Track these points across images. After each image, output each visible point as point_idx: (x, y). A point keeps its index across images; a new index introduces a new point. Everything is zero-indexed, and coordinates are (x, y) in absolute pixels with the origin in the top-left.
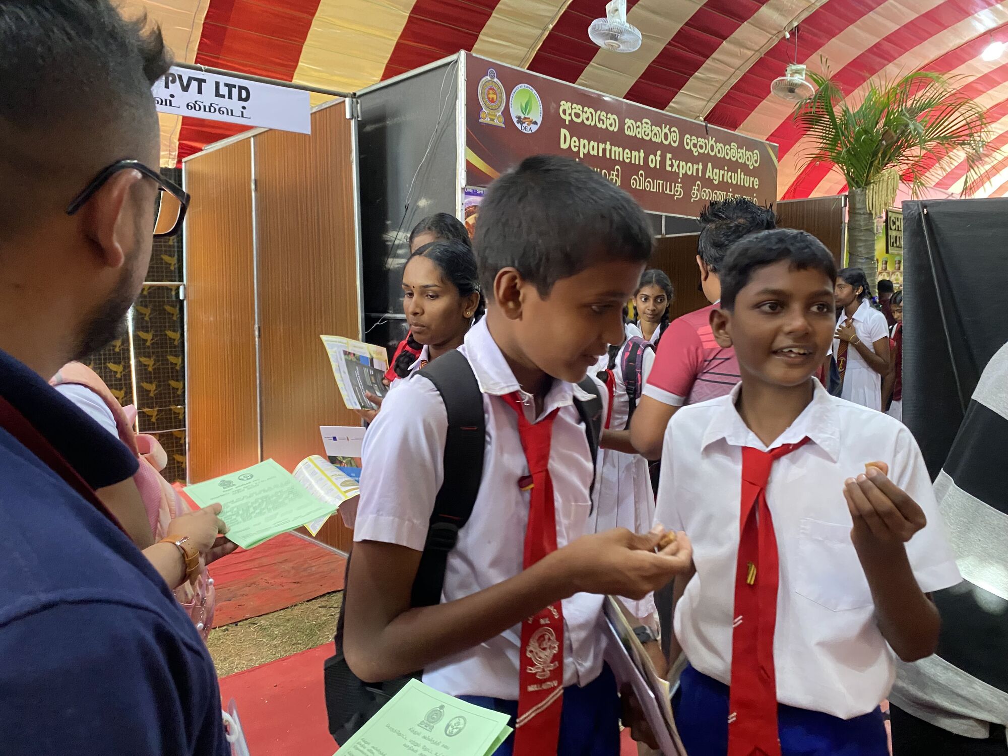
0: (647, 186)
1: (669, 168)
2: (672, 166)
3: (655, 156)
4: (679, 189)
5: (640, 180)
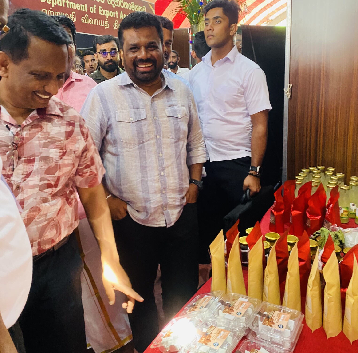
0: (90, 22)
1: (101, 14)
2: (102, 12)
3: (93, 7)
4: (107, 24)
5: (86, 19)
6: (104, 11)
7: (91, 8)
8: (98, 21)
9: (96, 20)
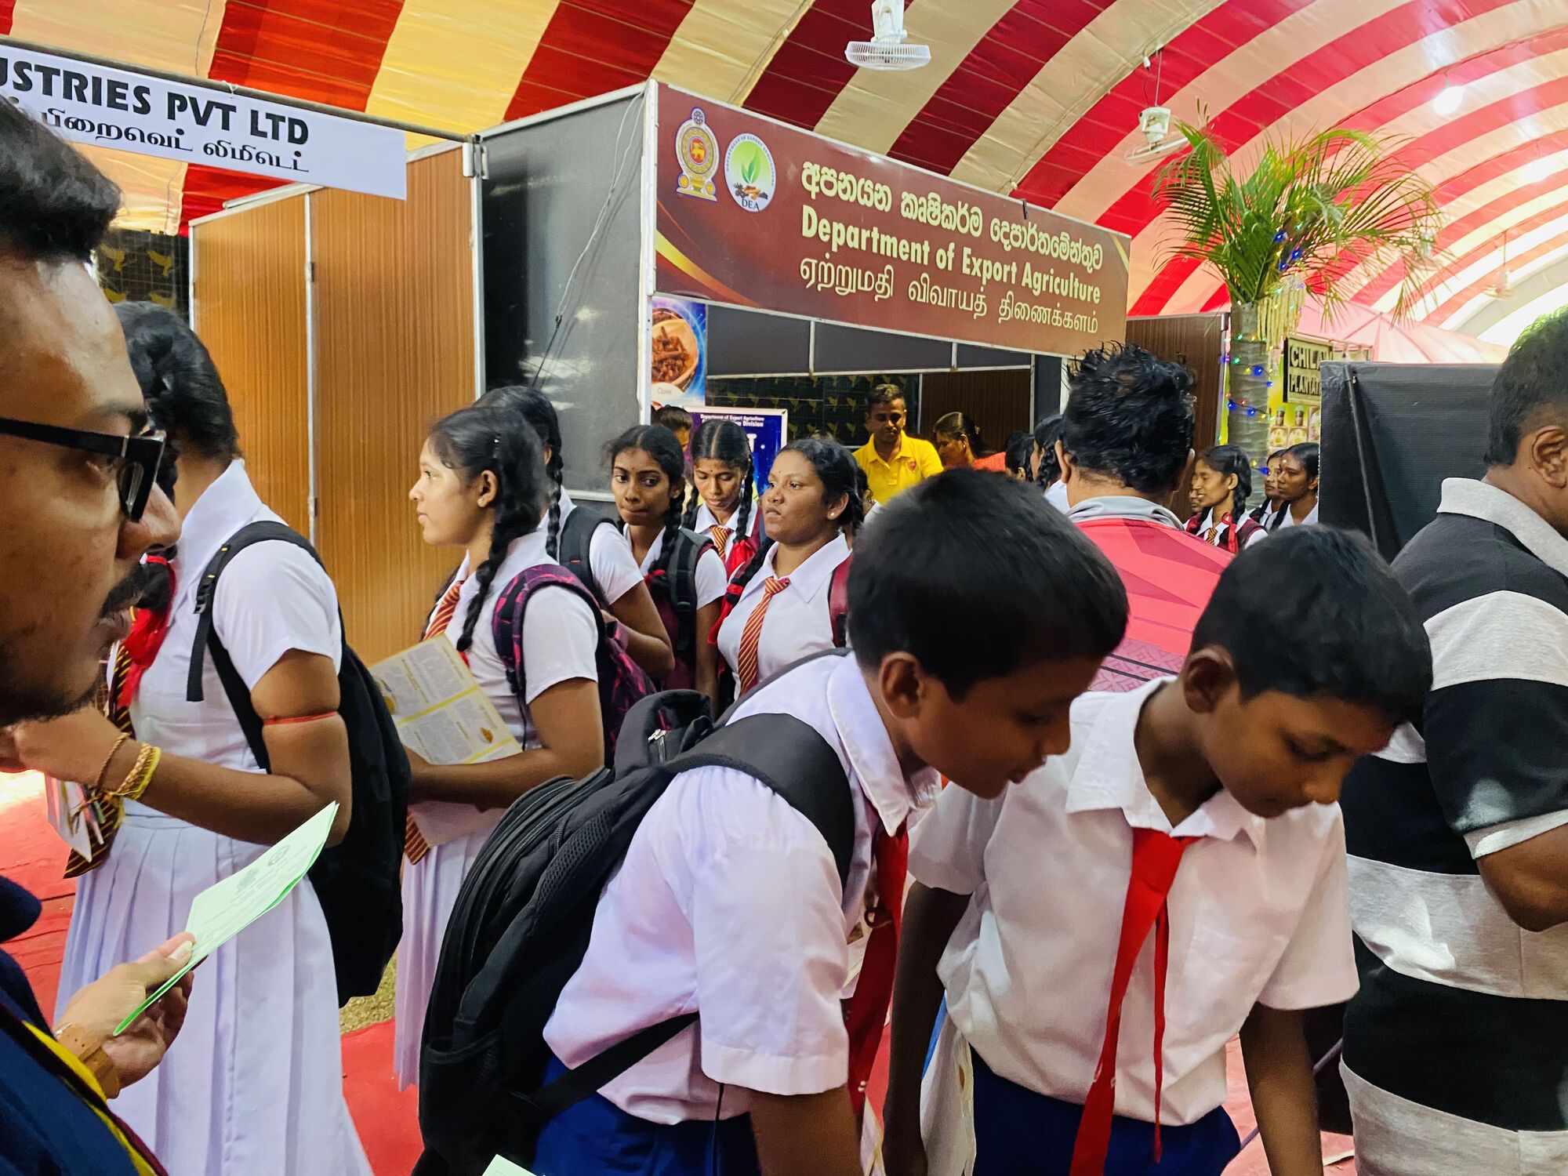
0: (933, 297)
1: (966, 271)
2: (971, 266)
3: (947, 250)
4: (981, 303)
5: (922, 287)
6: (977, 263)
7: (941, 252)
8: (957, 295)
9: (951, 293)
